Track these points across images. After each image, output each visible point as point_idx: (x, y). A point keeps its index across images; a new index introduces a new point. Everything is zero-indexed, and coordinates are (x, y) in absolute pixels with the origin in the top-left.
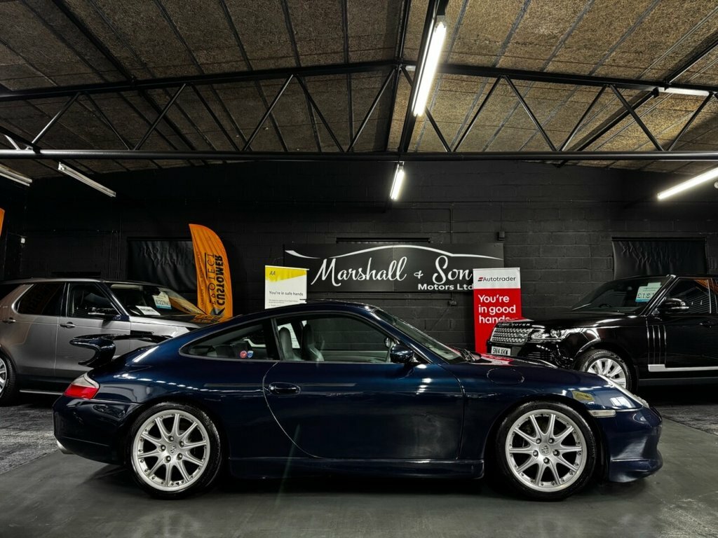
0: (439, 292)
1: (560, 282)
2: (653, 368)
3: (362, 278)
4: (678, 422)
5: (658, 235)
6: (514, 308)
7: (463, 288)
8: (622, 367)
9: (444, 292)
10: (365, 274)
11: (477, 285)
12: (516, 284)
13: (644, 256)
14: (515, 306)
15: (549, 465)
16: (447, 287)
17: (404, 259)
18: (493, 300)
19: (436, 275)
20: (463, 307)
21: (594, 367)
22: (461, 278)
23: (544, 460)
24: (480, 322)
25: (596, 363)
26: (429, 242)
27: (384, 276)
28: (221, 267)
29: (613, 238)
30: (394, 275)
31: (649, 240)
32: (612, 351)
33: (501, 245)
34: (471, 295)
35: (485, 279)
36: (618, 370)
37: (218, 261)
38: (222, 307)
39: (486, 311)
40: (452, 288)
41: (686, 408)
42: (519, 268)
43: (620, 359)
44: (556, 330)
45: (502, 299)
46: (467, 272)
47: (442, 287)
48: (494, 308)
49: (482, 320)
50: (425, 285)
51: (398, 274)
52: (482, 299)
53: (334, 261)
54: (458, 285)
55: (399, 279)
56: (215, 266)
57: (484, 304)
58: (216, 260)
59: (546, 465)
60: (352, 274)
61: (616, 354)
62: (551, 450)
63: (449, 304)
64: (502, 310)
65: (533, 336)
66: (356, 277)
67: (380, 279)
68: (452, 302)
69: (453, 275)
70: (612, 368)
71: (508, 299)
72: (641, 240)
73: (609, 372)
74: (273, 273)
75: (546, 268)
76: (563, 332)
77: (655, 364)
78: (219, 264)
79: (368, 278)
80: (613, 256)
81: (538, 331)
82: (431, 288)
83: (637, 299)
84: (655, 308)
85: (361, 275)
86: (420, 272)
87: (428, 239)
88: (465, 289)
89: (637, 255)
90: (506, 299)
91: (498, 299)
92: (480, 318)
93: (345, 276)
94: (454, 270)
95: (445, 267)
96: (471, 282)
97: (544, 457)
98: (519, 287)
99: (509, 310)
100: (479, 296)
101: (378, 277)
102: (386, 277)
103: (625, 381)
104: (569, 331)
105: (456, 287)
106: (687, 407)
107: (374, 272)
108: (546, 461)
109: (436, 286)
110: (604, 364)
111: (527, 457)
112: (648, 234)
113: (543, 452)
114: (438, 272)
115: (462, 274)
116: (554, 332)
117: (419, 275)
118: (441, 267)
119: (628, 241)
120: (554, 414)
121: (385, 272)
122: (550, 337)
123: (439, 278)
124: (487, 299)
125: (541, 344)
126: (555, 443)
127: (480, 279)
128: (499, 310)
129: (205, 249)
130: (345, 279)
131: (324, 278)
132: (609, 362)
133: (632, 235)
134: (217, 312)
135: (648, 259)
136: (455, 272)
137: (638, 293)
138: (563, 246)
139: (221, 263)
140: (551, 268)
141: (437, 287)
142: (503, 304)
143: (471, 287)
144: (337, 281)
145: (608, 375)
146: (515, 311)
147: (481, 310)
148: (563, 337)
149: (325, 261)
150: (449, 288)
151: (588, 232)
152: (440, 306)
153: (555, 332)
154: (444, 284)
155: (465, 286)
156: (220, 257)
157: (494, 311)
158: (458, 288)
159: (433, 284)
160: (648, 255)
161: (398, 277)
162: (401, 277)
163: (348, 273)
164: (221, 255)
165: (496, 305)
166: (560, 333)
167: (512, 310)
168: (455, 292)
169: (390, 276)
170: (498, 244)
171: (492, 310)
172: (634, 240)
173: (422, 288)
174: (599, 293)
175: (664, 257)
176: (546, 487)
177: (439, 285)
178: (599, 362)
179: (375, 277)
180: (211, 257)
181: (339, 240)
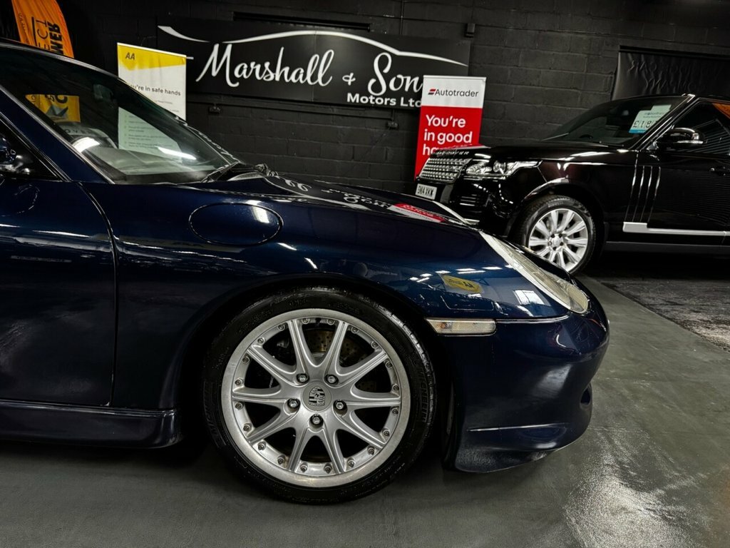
0: (376, 107)
1: (538, 106)
2: (629, 227)
3: (269, 77)
4: (644, 306)
5: (682, 48)
6: (470, 136)
7: (409, 103)
8: (587, 223)
9: (382, 108)
10: (274, 71)
11: (427, 101)
12: (478, 103)
13: (656, 78)
14: (471, 133)
15: (321, 433)
16: (386, 100)
17: (330, 54)
18: (445, 123)
19: (373, 81)
20: (405, 132)
21: (545, 221)
22: (407, 89)
23: (311, 419)
24: (424, 153)
25: (550, 215)
26: (369, 31)
27: (301, 77)
28: (59, 42)
29: (622, 47)
30: (314, 77)
31: (668, 54)
32: (577, 199)
33: (468, 42)
34: (416, 115)
35: (438, 92)
36: (580, 226)
37: (54, 33)
38: (64, 106)
39: (433, 139)
40: (393, 102)
41: (659, 284)
42: (485, 79)
43: (586, 212)
44: (501, 162)
45: (456, 123)
46: (416, 80)
47: (379, 101)
48: (444, 135)
49: (427, 150)
50: (357, 95)
51: (320, 75)
52: (430, 121)
53: (229, 48)
54: (402, 99)
55: (321, 84)
56: (49, 39)
57: (432, 129)
58: (50, 29)
59: (313, 432)
60: (254, 70)
61: (582, 203)
62: (329, 400)
63: (387, 126)
64: (454, 138)
65: (469, 170)
66: (260, 74)
67: (294, 81)
68: (391, 124)
69: (397, 83)
70: (572, 223)
71: (464, 122)
72: (658, 53)
73: (566, 229)
74: (131, 56)
75: (523, 84)
76: (510, 165)
77: (634, 221)
78: (54, 37)
79: (277, 79)
80: (616, 74)
81: (477, 163)
82: (364, 100)
83: (632, 128)
84: (654, 141)
85: (267, 73)
86: (352, 75)
87: (368, 25)
88: (411, 105)
89: (648, 76)
90: (462, 123)
91: (451, 123)
92: (425, 148)
93: (244, 72)
94: (399, 76)
95: (386, 70)
96: (418, 96)
97: (312, 414)
98: (481, 106)
99: (463, 138)
100: (427, 116)
101: (293, 78)
102: (303, 79)
103: (586, 243)
104: (519, 165)
105: (398, 102)
106: (662, 282)
107: (287, 70)
108: (317, 421)
109: (371, 98)
110: (561, 217)
111: (272, 412)
112: (669, 46)
113: (311, 402)
114: (376, 78)
115: (409, 82)
116: (498, 165)
117: (350, 79)
118: (381, 69)
119: (641, 54)
120: (345, 321)
121: (302, 71)
122: (492, 172)
123: (377, 87)
124: (437, 122)
125: (479, 183)
126: (339, 386)
127: (432, 92)
128: (450, 138)
129: (32, 12)
130: (245, 77)
131: (214, 73)
132: (570, 214)
133: (648, 45)
134: (58, 112)
135: (661, 82)
136: (400, 79)
137: (636, 120)
138: (552, 53)
139: (58, 35)
140: (530, 85)
141: (374, 100)
142: (456, 130)
143: (419, 104)
144: (233, 79)
145: (564, 232)
146: (470, 141)
147: (427, 136)
148: (509, 173)
149: (216, 47)
150: (389, 102)
151: (589, 34)
152: (375, 129)
153: (500, 165)
154: (384, 96)
155: (411, 101)
156: (55, 26)
157: (444, 139)
158: (402, 104)
159: (368, 95)
160: (663, 77)
161: (319, 80)
162: (324, 80)
163: (249, 69)
164: (59, 25)
165: (447, 130)
166: (507, 166)
167: (467, 138)
168: (397, 109)
169: (308, 78)
170: (464, 42)
171: (441, 137)
172: (648, 52)
173: (353, 101)
174: (583, 121)
175: (682, 82)
176: (312, 475)
177: (376, 97)
178: (554, 214)
179: (289, 77)
180: (42, 26)
181: (239, 16)
